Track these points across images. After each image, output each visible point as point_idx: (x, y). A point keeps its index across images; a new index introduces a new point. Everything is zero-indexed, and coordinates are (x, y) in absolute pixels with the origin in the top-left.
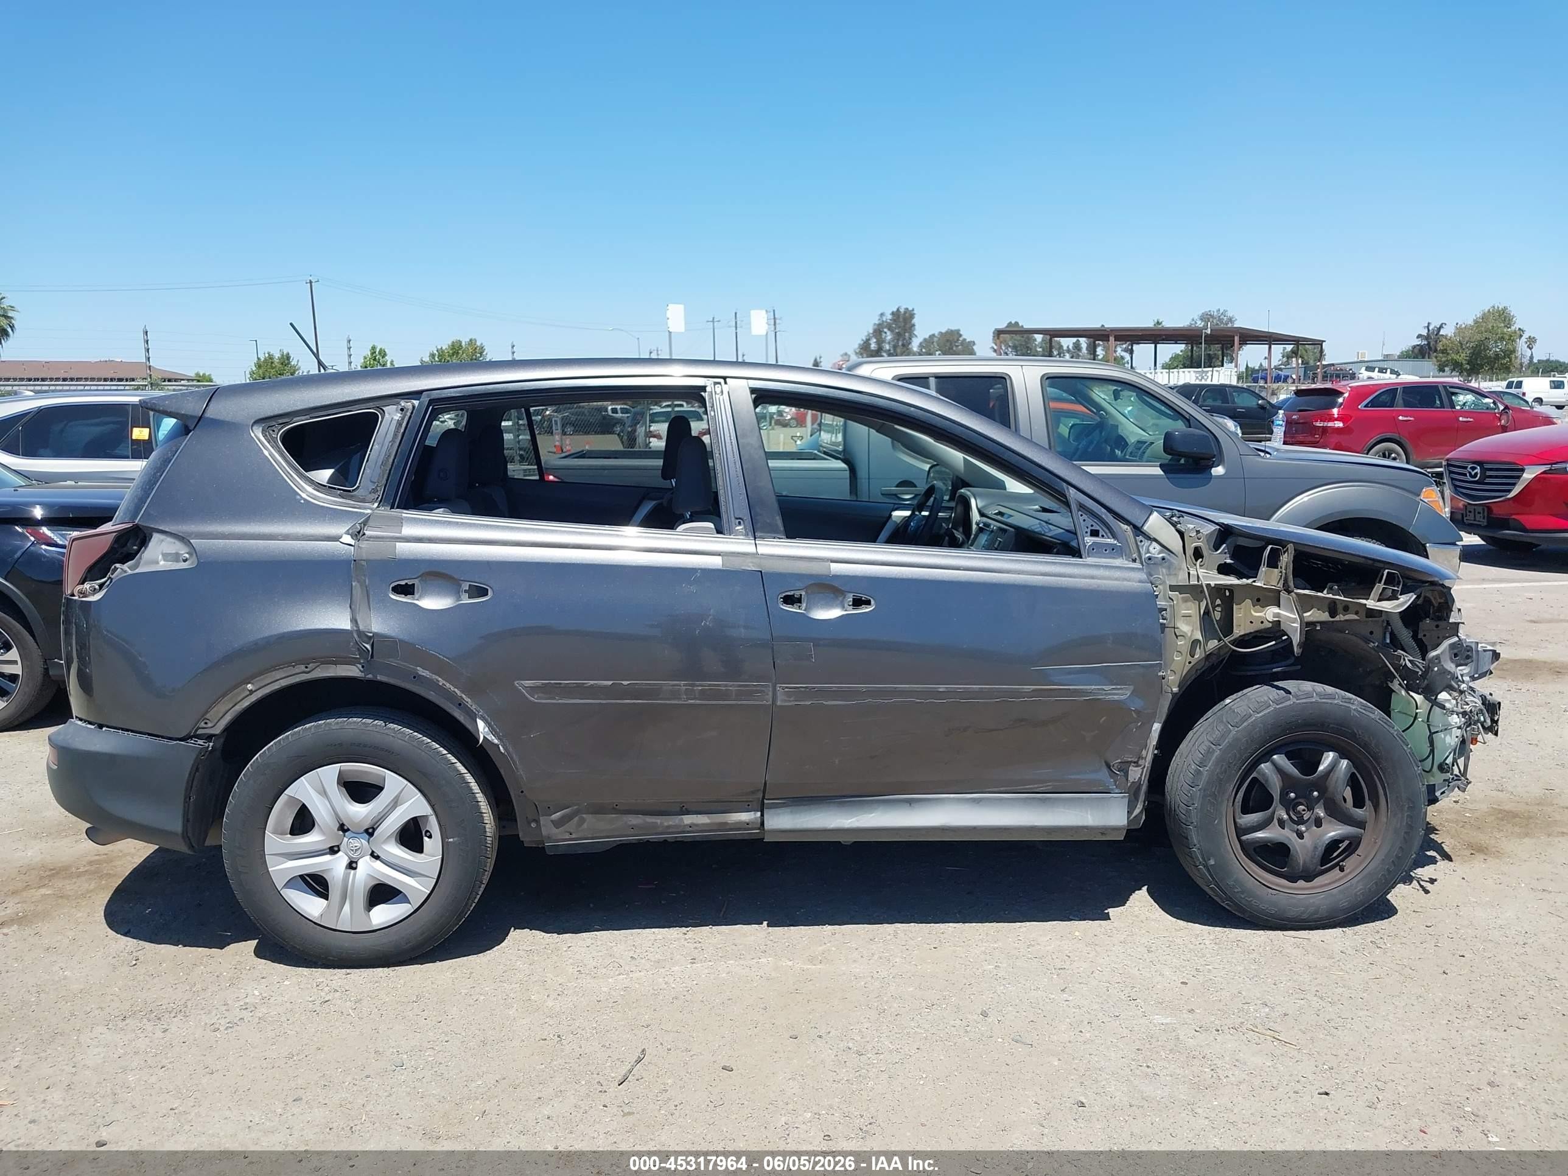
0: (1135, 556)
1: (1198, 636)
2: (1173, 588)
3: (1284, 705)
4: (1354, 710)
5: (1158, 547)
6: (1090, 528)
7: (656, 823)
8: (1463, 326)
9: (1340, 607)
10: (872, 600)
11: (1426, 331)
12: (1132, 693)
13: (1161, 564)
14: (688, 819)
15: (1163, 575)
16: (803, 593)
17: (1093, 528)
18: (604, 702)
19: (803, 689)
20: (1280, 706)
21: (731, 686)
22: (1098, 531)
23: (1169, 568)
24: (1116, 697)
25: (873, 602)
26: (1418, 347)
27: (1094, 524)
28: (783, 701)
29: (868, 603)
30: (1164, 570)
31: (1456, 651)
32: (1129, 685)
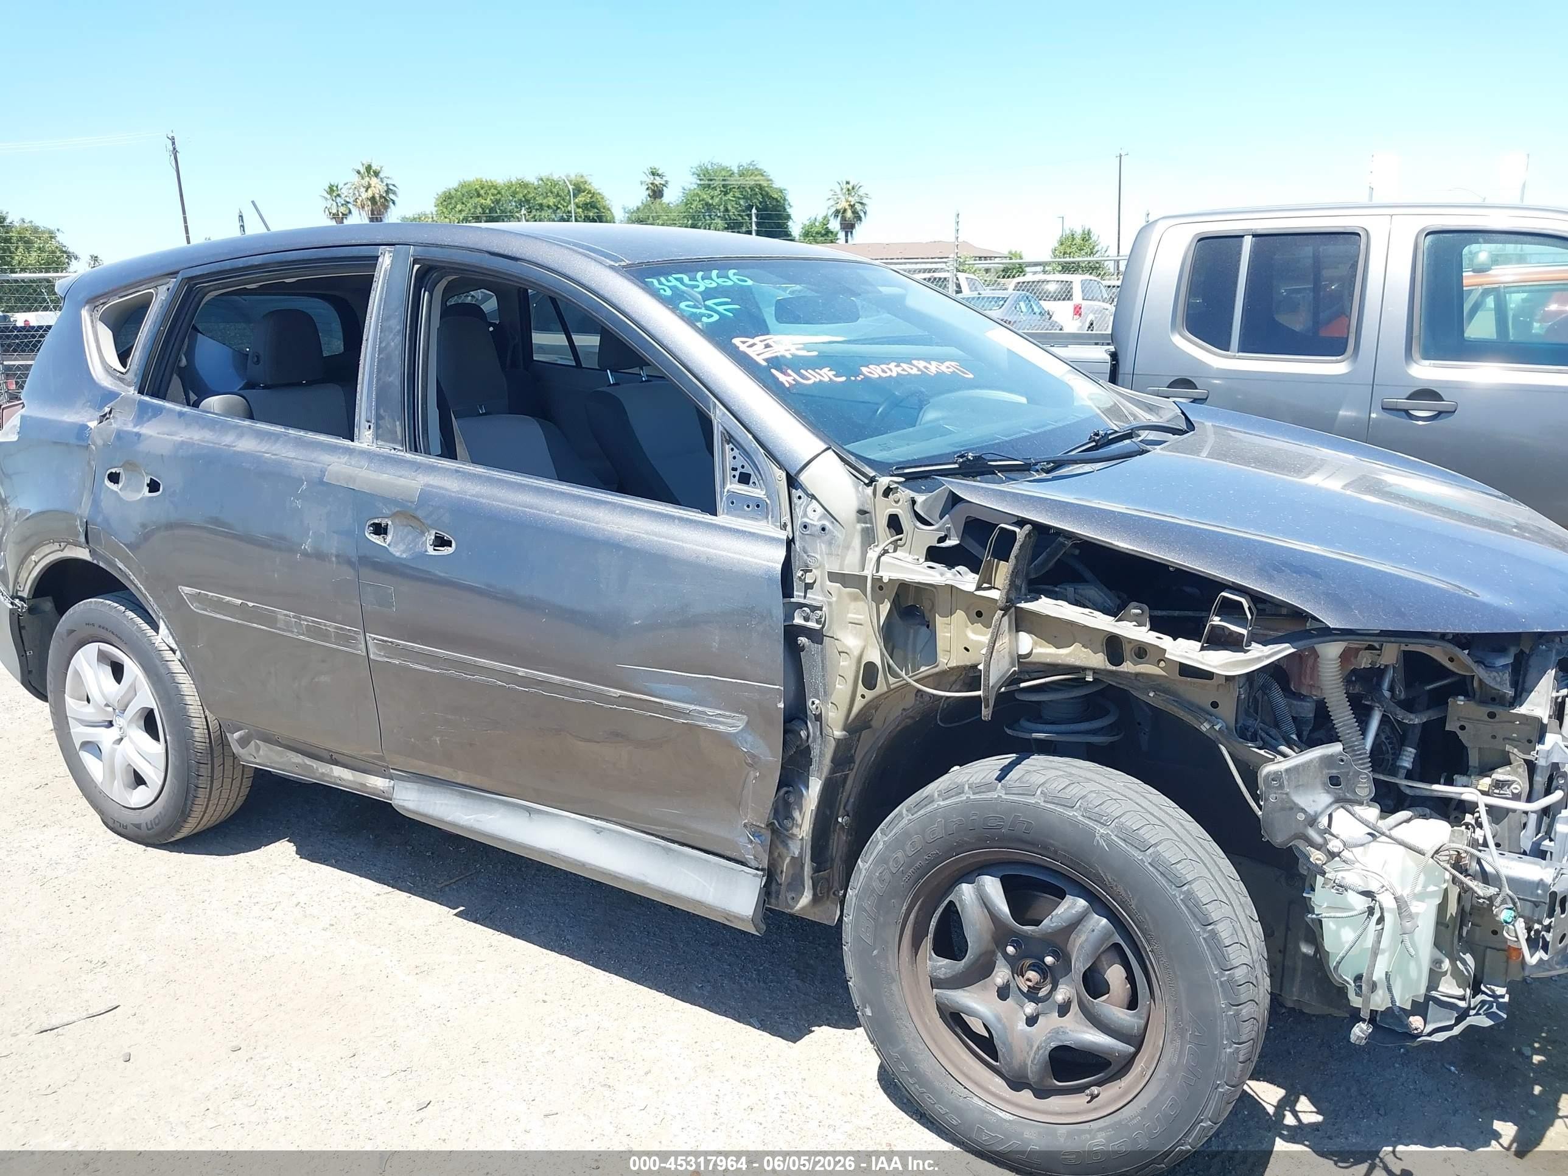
0: (786, 518)
1: (874, 655)
2: (833, 577)
3: (984, 796)
4: (1101, 836)
5: (820, 510)
6: (740, 470)
7: (313, 766)
9: (1127, 650)
10: (453, 542)
12: (745, 726)
13: (819, 537)
14: (338, 772)
15: (821, 554)
16: (390, 523)
17: (743, 471)
18: (240, 622)
19: (390, 644)
20: (977, 796)
21: (329, 626)
22: (750, 475)
23: (830, 544)
24: (722, 728)
25: (453, 545)
27: (746, 465)
28: (374, 653)
29: (449, 544)
30: (823, 546)
31: (1334, 772)
32: (742, 713)
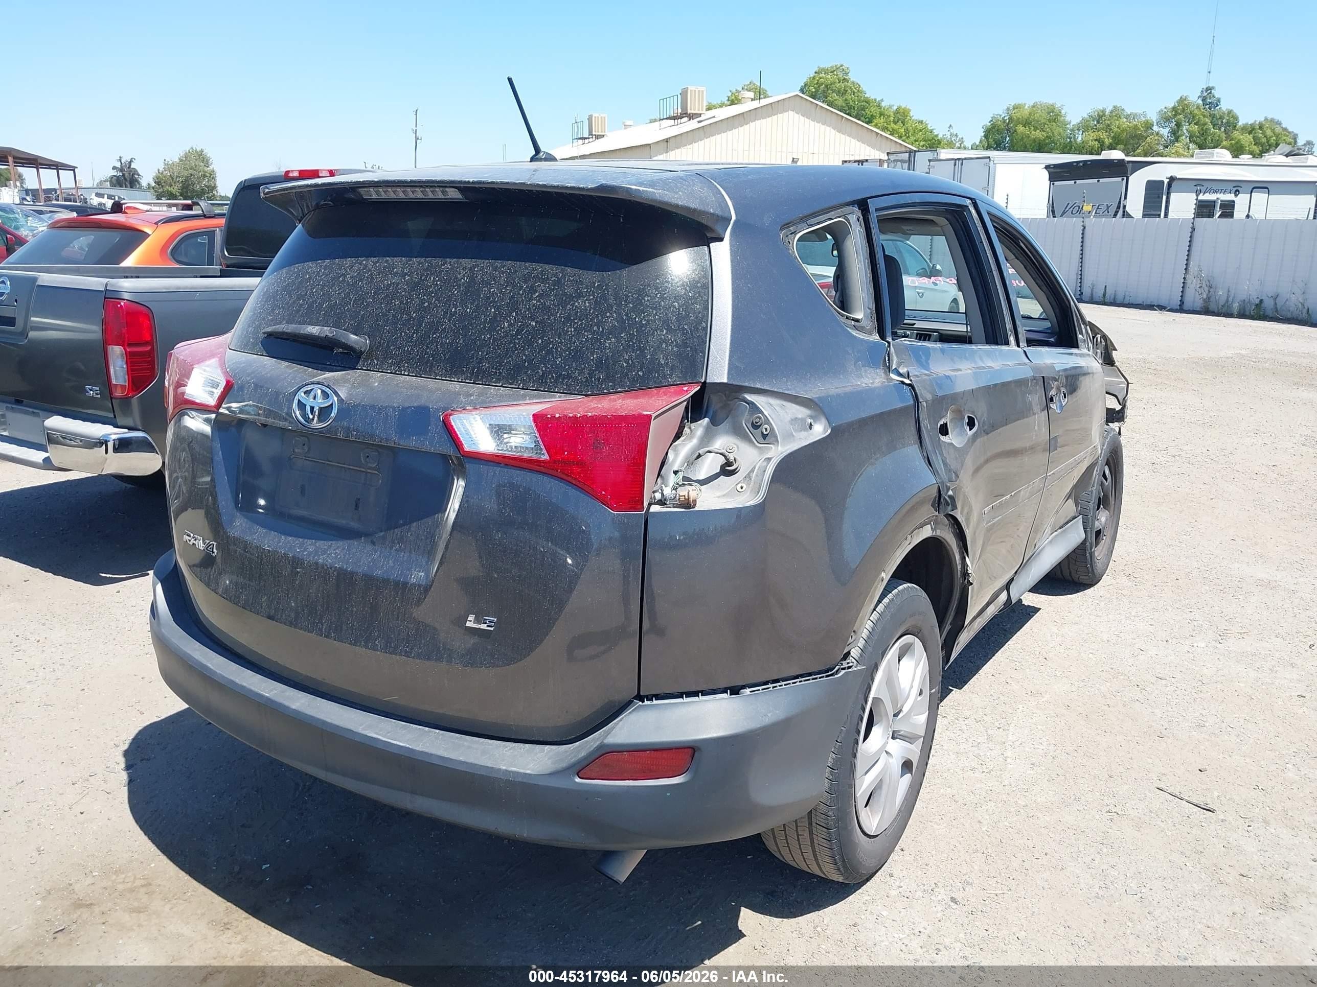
8: (171, 162)
11: (120, 164)
16: (1054, 393)
26: (115, 178)
29: (1066, 395)
